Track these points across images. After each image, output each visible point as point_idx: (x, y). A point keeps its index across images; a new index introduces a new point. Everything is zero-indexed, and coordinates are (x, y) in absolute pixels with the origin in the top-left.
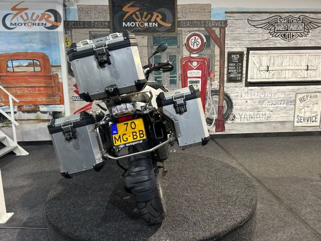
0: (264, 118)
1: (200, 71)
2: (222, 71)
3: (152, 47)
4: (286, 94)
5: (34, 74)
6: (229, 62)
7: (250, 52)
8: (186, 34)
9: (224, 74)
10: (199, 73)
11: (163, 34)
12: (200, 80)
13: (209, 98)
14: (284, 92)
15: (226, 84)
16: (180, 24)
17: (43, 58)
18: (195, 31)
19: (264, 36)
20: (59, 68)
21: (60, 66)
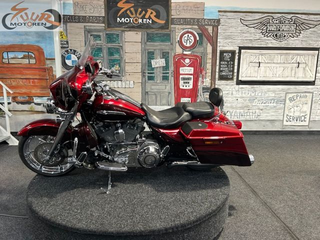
0: (254, 116)
1: (192, 69)
2: (214, 69)
3: (145, 43)
4: (276, 93)
5: (29, 66)
6: (221, 60)
7: (242, 51)
8: (180, 31)
9: (215, 72)
10: (191, 70)
11: (156, 31)
12: (192, 77)
13: (201, 95)
14: (274, 91)
15: (217, 82)
16: (173, 22)
17: (38, 50)
18: (189, 28)
19: (256, 35)
20: (54, 61)
21: (54, 59)
